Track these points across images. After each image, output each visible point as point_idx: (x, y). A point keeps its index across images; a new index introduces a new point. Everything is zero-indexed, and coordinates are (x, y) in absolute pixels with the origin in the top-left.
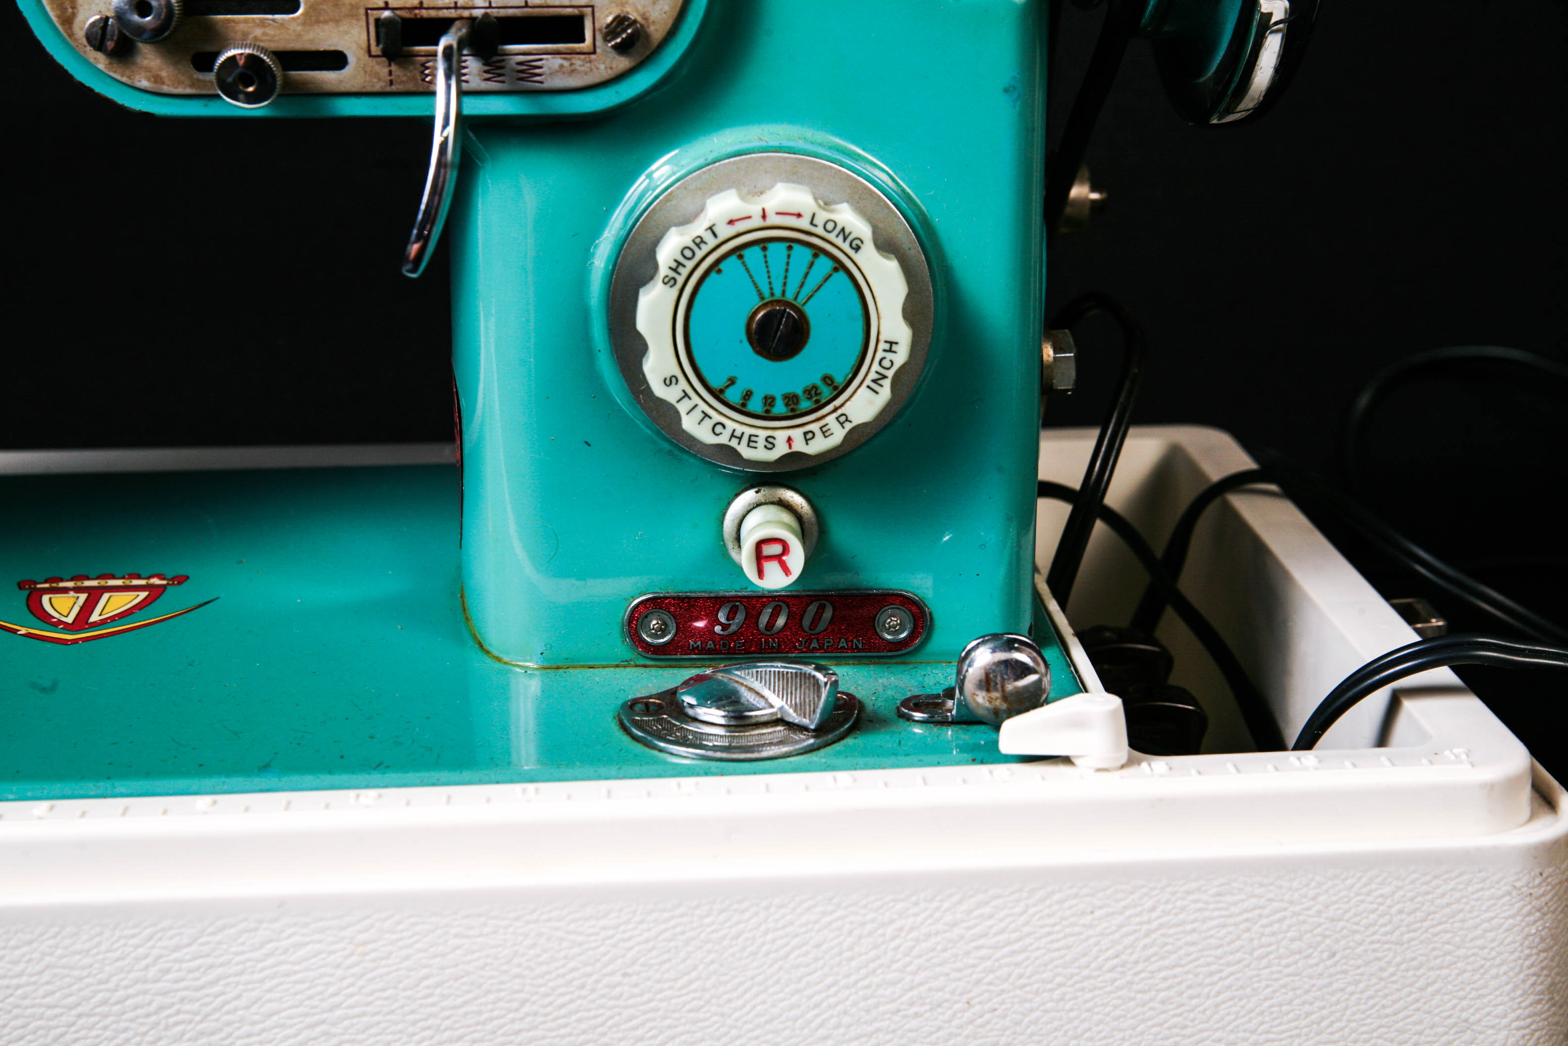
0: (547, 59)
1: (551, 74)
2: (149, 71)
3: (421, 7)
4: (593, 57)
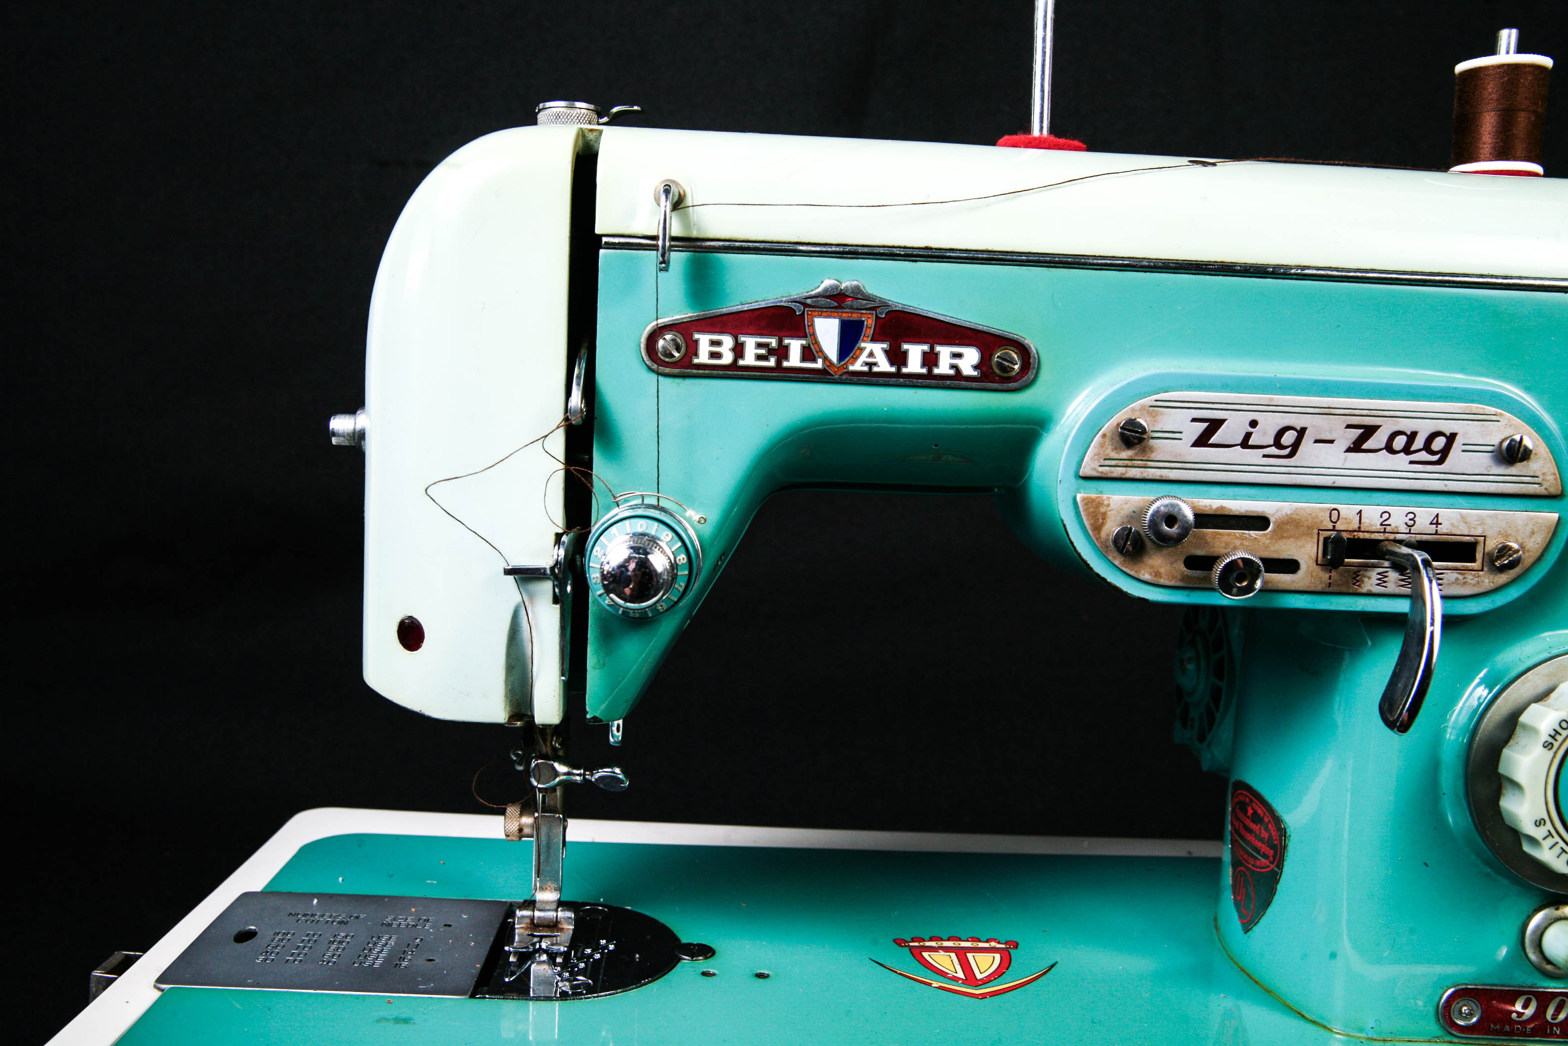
0: (1447, 573)
1: (1449, 584)
2: (1152, 567)
3: (1359, 530)
4: (1481, 573)
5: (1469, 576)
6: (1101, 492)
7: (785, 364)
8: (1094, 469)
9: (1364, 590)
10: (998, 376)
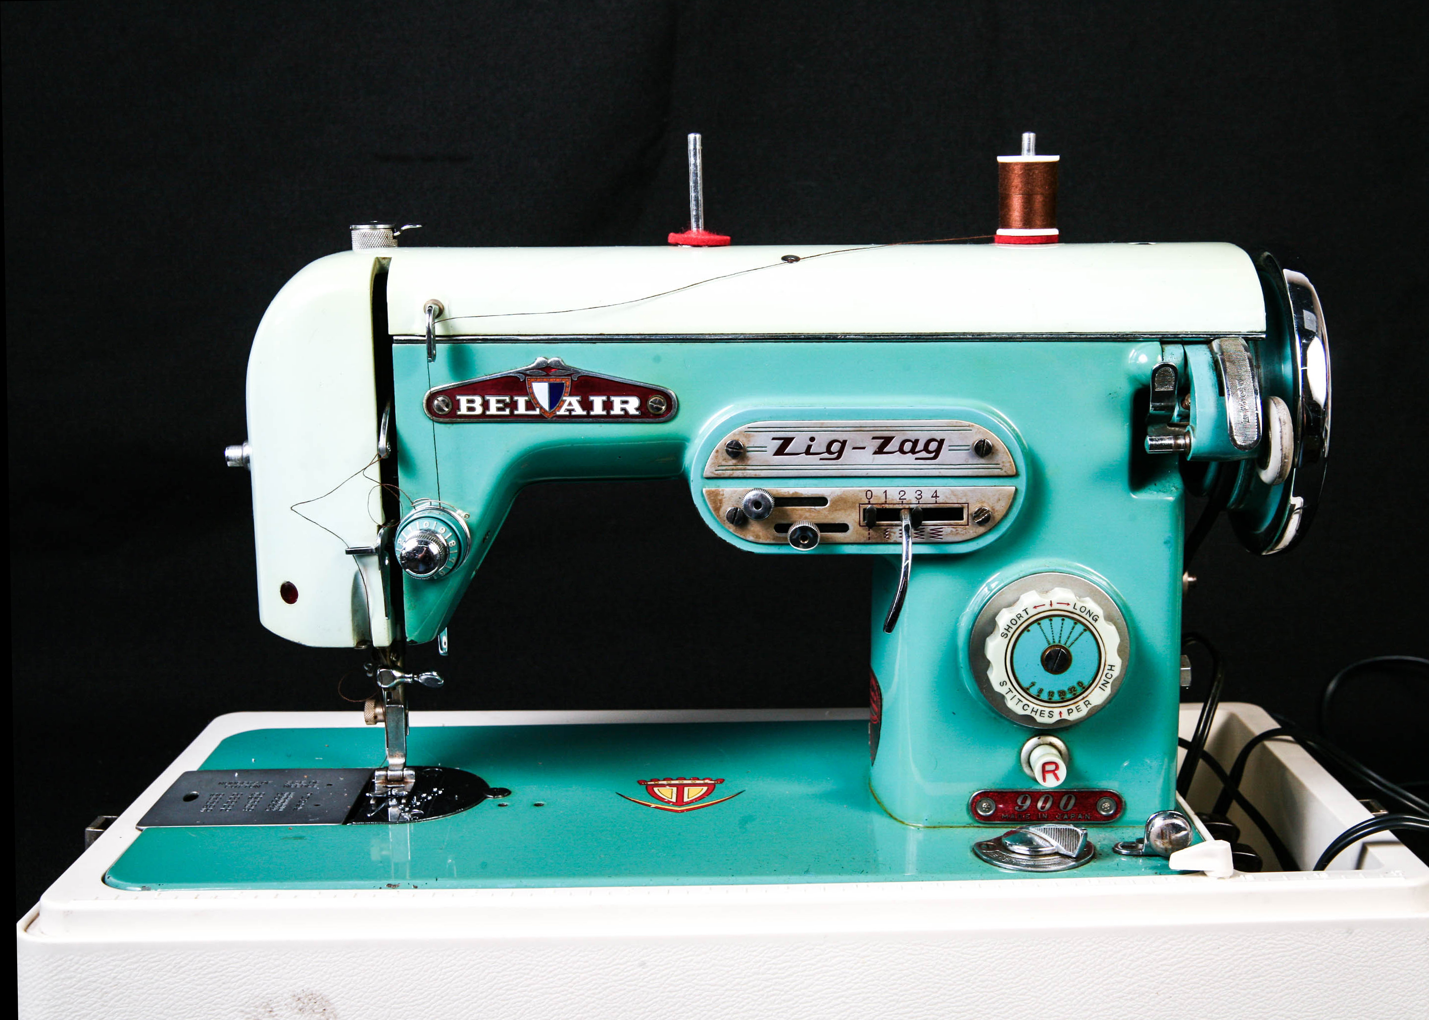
0: (944, 528)
1: (947, 534)
2: (754, 532)
3: (886, 503)
4: (967, 527)
5: (960, 529)
6: (719, 487)
7: (516, 412)
8: (713, 473)
9: (892, 541)
10: (653, 414)
